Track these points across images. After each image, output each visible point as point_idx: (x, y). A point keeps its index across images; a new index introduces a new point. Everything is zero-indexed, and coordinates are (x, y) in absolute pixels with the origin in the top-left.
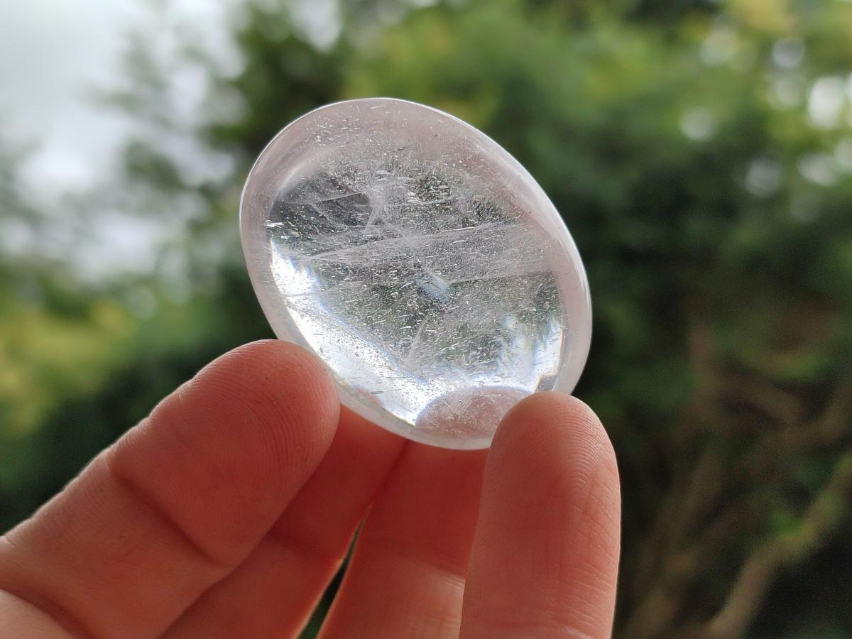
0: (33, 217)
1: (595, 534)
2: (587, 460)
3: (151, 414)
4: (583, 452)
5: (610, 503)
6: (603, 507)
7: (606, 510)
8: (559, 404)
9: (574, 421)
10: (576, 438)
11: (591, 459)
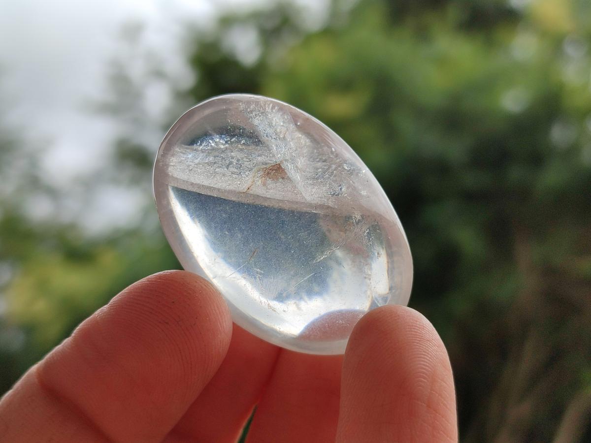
0: (52, 192)
1: (437, 423)
2: (427, 362)
3: (73, 335)
4: (423, 356)
5: (448, 396)
6: (443, 400)
7: (445, 402)
8: (399, 316)
9: (413, 330)
10: (415, 344)
11: (429, 361)
